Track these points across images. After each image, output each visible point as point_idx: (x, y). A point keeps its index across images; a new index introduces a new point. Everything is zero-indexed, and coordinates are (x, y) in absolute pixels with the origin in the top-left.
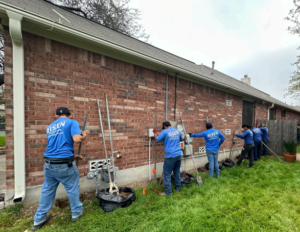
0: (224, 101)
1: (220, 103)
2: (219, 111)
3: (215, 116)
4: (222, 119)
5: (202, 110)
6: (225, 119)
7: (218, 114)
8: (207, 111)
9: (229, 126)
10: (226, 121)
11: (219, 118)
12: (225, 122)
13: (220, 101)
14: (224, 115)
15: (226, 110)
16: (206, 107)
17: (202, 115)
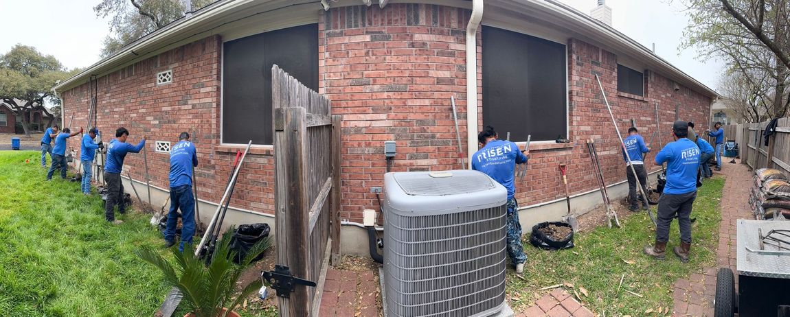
0: (152, 78)
1: (143, 86)
2: (141, 104)
3: (135, 115)
4: (149, 118)
5: (117, 110)
6: (155, 119)
7: (140, 111)
8: (123, 109)
9: (167, 134)
10: (157, 122)
11: (143, 116)
12: (154, 126)
13: (143, 82)
14: (152, 110)
15: (158, 97)
16: (122, 103)
17: (117, 116)
